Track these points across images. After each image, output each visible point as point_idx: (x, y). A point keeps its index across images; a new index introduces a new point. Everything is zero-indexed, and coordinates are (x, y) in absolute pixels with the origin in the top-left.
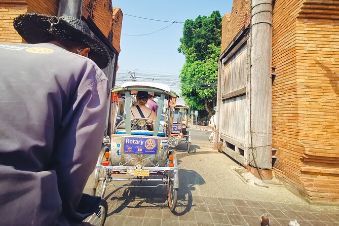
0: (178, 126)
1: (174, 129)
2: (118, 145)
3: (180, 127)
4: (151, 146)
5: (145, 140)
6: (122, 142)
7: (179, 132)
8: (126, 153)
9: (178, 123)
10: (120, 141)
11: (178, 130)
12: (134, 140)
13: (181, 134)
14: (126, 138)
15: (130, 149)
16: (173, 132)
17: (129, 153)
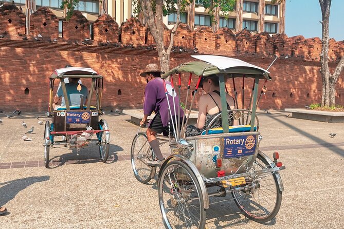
0: (81, 113)
1: (74, 121)
2: (216, 149)
3: (86, 116)
4: (251, 145)
5: (245, 137)
6: (221, 145)
7: (83, 126)
8: (226, 158)
9: (82, 108)
10: (219, 143)
11: (82, 121)
12: (234, 140)
13: (89, 128)
14: (226, 138)
15: (230, 152)
16: (72, 126)
17: (228, 158)
